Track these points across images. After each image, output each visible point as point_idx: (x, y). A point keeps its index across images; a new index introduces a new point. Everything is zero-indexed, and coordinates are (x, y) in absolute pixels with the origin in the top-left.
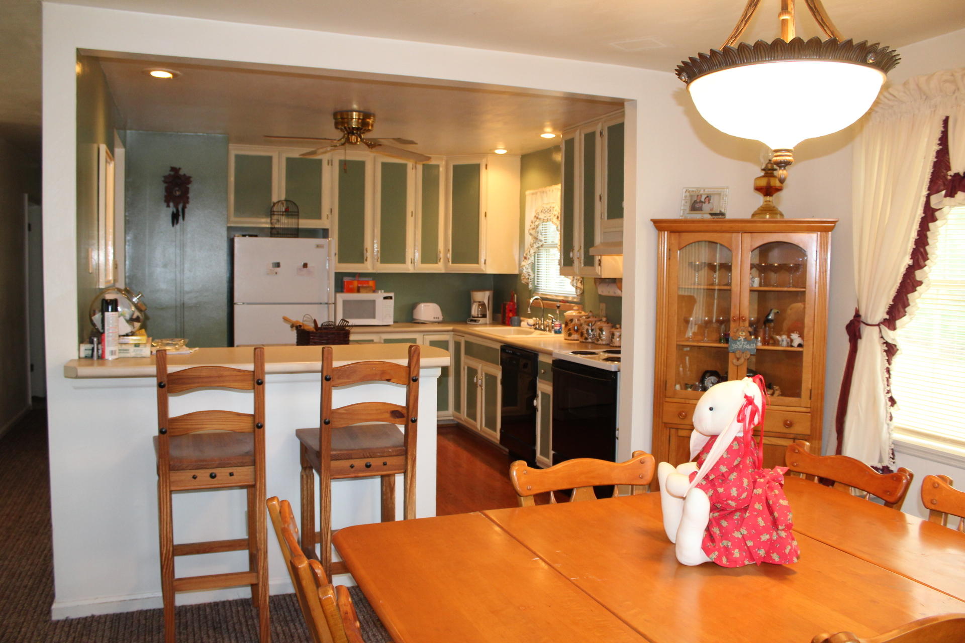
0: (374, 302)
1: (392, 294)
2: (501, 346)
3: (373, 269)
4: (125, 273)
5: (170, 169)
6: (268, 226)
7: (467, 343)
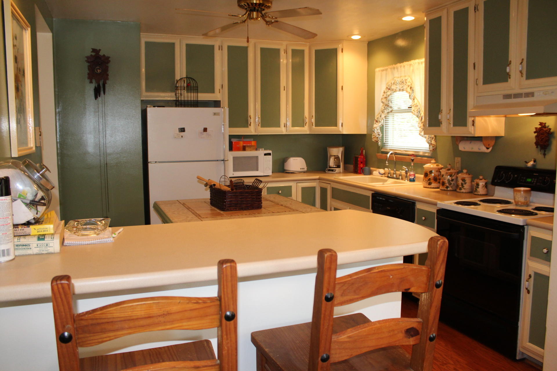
0: (257, 158)
1: (270, 152)
2: (372, 194)
3: (256, 132)
4: (57, 140)
5: (91, 50)
6: (174, 99)
7: (333, 189)
